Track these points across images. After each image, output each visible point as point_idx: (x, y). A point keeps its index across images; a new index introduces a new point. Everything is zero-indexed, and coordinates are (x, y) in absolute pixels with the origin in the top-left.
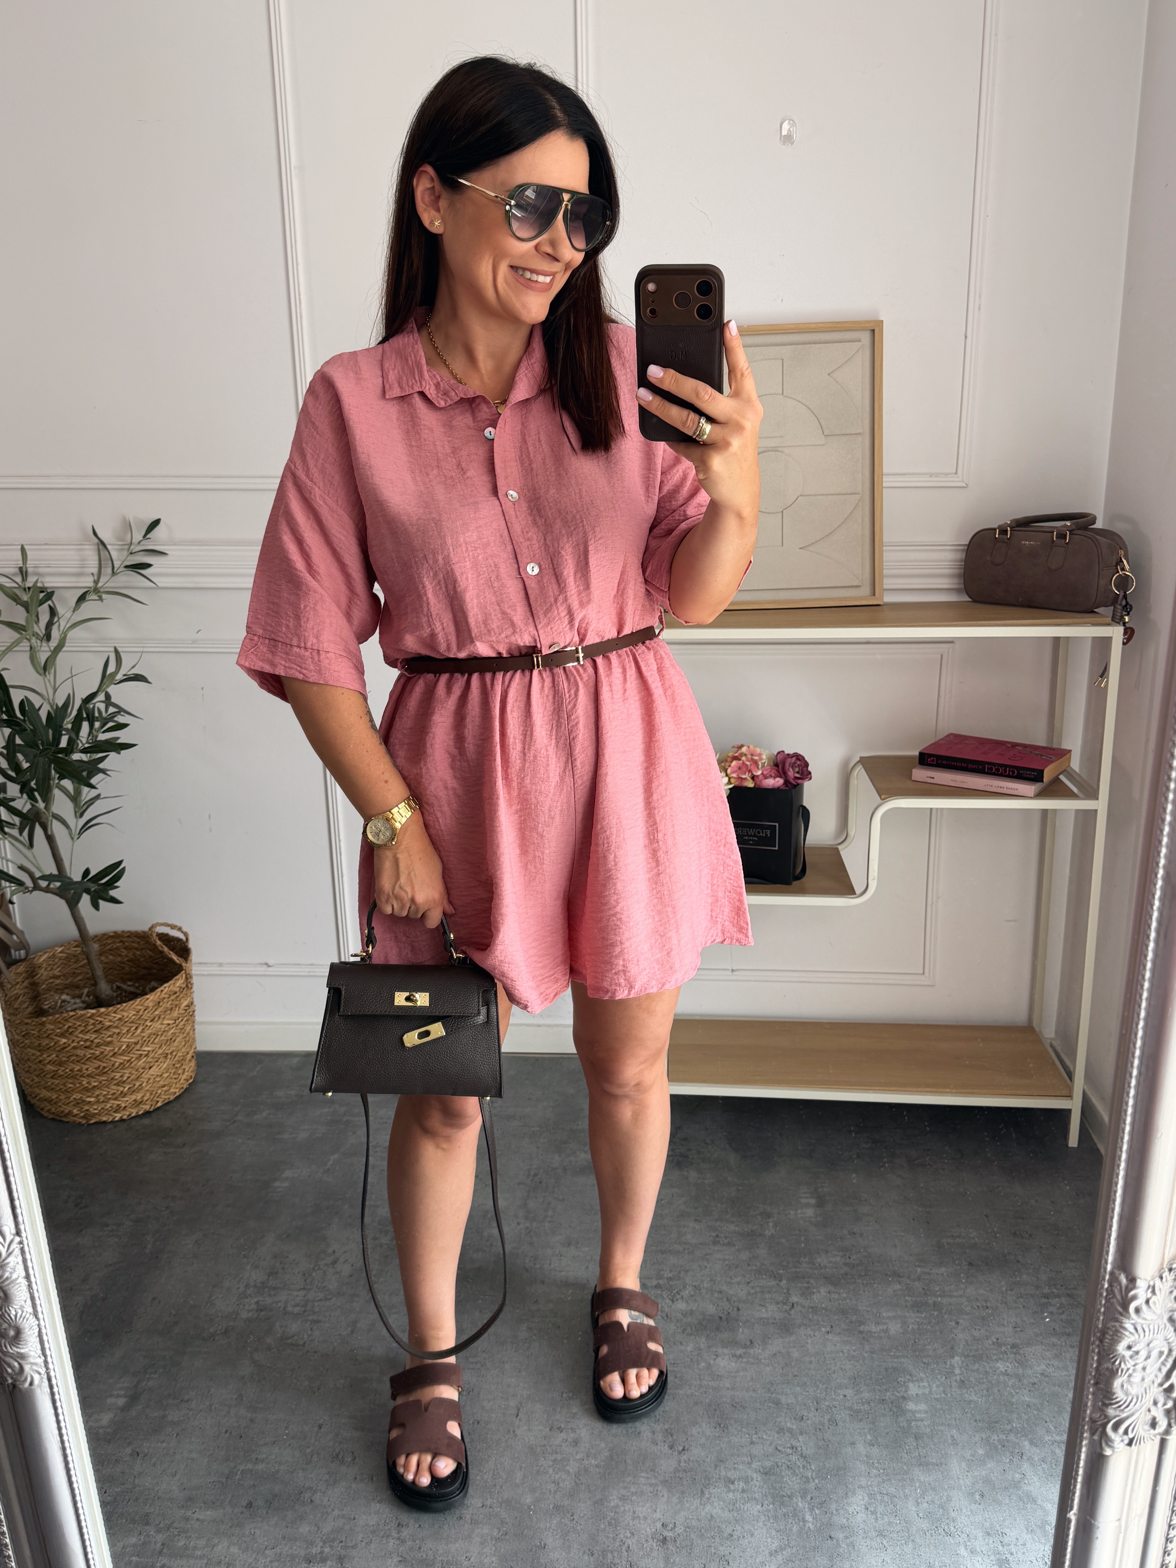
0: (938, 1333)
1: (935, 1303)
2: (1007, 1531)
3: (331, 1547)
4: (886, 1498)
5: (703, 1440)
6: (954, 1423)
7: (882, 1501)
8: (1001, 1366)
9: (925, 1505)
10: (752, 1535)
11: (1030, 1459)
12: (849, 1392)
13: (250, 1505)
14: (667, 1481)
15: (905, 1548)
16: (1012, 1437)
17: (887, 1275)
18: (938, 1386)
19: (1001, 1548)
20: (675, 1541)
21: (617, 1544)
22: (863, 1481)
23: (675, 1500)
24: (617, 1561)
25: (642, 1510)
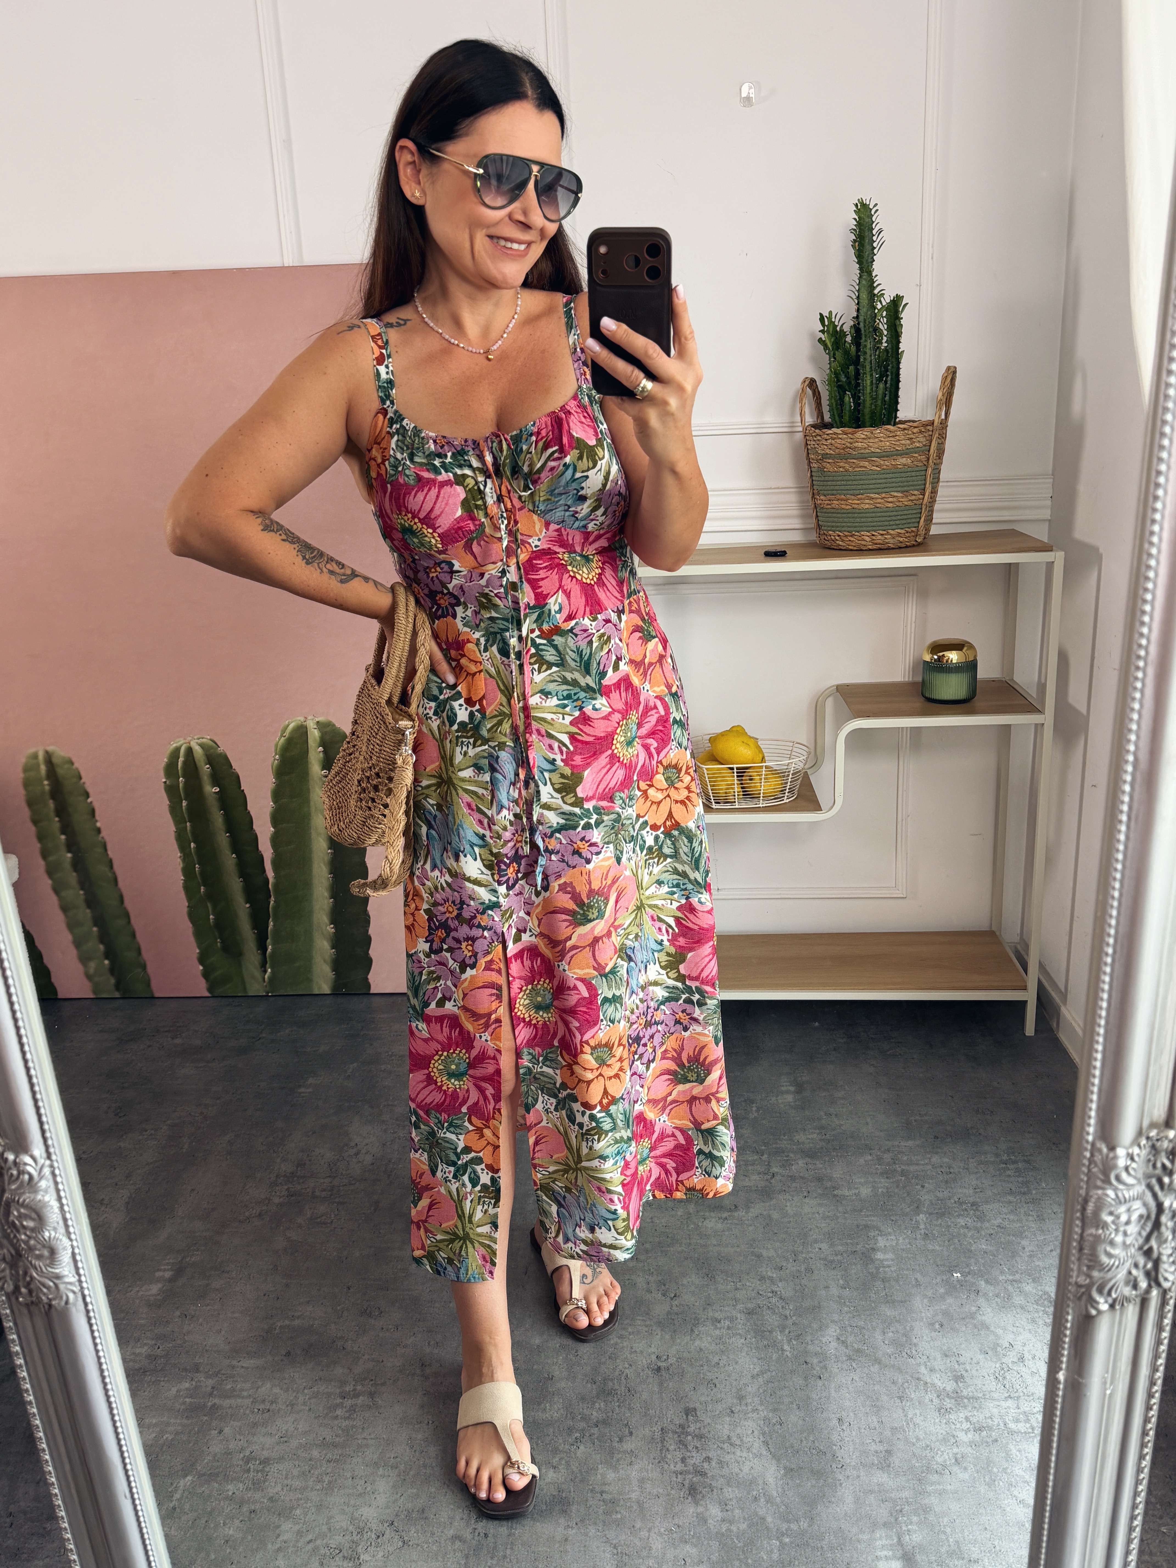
0: (905, 1195)
1: (903, 1170)
2: (962, 1352)
3: (363, 1385)
4: (856, 1330)
5: (693, 1288)
6: (917, 1267)
7: (852, 1333)
8: (961, 1221)
9: (891, 1334)
10: (736, 1363)
11: (985, 1295)
12: (824, 1246)
13: (288, 1354)
14: (660, 1322)
15: (872, 1368)
16: (969, 1278)
17: (859, 1148)
18: (904, 1239)
19: (957, 1366)
20: (668, 1369)
21: (617, 1373)
22: (836, 1317)
23: (667, 1337)
24: (616, 1387)
25: (639, 1346)
